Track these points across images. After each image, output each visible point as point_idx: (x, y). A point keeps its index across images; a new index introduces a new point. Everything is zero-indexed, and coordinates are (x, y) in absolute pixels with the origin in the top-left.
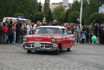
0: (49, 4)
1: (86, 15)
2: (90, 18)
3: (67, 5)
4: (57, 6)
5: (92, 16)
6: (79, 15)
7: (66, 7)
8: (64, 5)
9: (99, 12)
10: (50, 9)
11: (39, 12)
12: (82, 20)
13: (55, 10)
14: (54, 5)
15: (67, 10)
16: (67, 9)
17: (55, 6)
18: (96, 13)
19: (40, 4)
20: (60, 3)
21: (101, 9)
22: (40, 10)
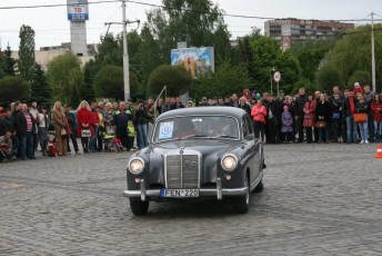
0: (33, 51)
1: (138, 72)
2: (150, 81)
3: (84, 51)
4: (56, 54)
5: (154, 74)
6: (122, 76)
7: (81, 55)
8: (76, 50)
9: (173, 63)
10: (39, 67)
11: (7, 78)
12: (131, 87)
13: (51, 65)
14: (46, 52)
15: (87, 65)
16: (85, 60)
17: (52, 56)
18: (163, 67)
19: (9, 52)
20: (64, 46)
21: (177, 56)
22: (11, 72)
